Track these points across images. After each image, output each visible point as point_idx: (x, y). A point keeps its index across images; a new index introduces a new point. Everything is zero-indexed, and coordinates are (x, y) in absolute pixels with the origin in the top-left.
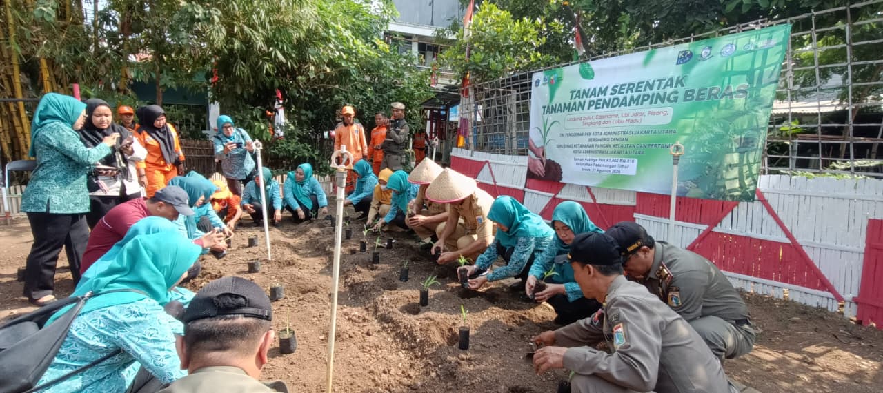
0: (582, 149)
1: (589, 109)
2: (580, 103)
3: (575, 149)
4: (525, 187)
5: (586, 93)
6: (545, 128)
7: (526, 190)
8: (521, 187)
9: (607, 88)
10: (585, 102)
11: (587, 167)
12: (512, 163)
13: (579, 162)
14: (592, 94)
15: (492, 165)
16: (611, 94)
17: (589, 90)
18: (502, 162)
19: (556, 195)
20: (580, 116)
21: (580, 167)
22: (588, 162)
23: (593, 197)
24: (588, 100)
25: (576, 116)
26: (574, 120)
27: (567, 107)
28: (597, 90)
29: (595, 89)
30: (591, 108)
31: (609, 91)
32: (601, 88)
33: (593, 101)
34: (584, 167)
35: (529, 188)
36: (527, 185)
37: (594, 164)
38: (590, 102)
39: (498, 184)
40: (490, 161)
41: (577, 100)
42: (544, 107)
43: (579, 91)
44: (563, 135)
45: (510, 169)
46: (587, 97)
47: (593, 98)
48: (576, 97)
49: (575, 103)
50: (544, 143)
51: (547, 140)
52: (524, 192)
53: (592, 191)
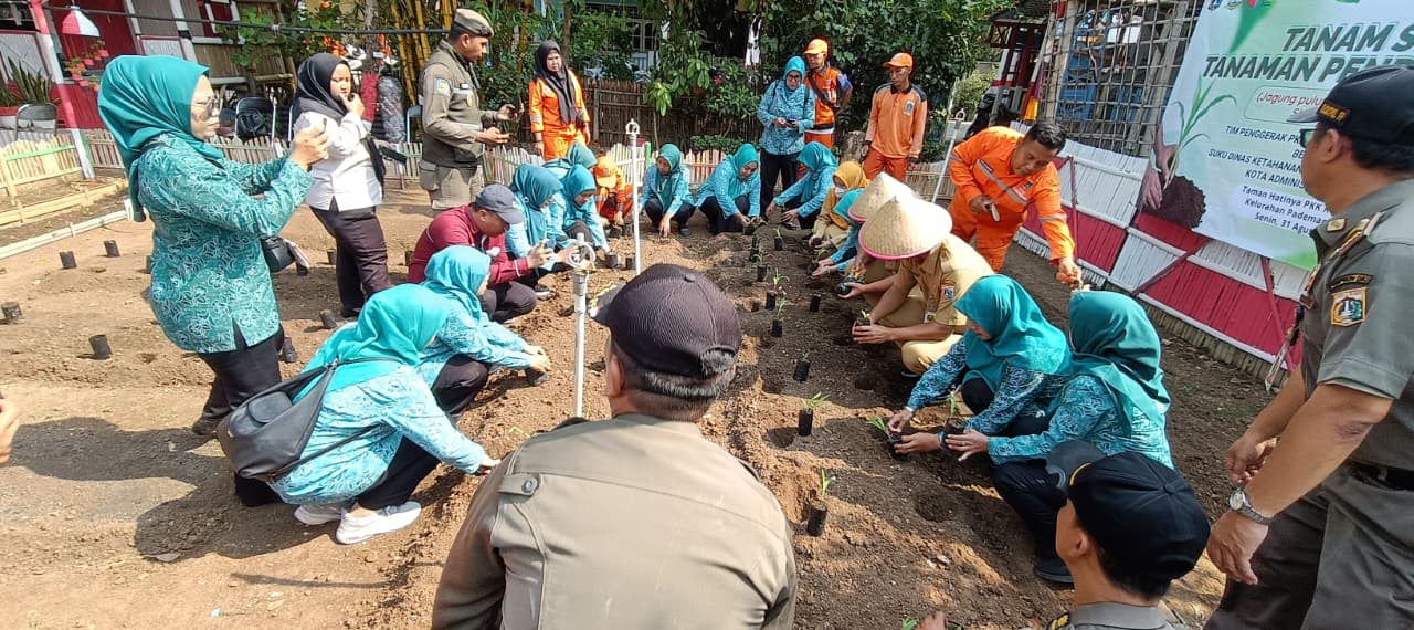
0: (1271, 171)
1: (1322, 79)
2: (1305, 61)
3: (1253, 167)
4: (1131, 224)
5: (1328, 40)
6: (1197, 106)
7: (1131, 230)
8: (1124, 224)
9: (1389, 29)
10: (1318, 60)
11: (1270, 214)
12: (1118, 172)
13: (1254, 198)
14: (1343, 43)
15: (1077, 167)
16: (1397, 48)
17: (1340, 29)
18: (1100, 165)
19: (1189, 255)
20: (1292, 93)
21: (1255, 209)
22: (1277, 204)
23: (1269, 279)
24: (1326, 56)
25: (1283, 92)
26: (1274, 99)
27: (1269, 68)
28: (1361, 34)
29: (1355, 30)
30: (1329, 76)
31: (1394, 38)
32: (1372, 29)
33: (1341, 61)
34: (1263, 212)
35: (1137, 228)
36: (1136, 222)
37: (1291, 211)
38: (1334, 60)
39: (1078, 207)
40: (1076, 159)
41: (1300, 54)
42: (1211, 60)
43: (1312, 31)
44: (1235, 131)
45: (1112, 181)
46: (1327, 49)
47: (1343, 53)
48: (1301, 44)
49: (1291, 61)
50: (1182, 139)
51: (1191, 134)
52: (1127, 234)
53: (1271, 265)
